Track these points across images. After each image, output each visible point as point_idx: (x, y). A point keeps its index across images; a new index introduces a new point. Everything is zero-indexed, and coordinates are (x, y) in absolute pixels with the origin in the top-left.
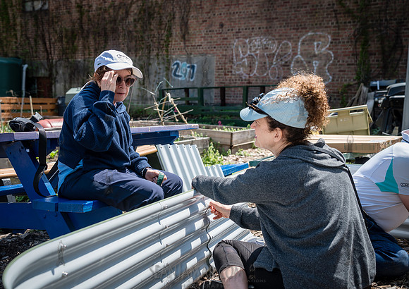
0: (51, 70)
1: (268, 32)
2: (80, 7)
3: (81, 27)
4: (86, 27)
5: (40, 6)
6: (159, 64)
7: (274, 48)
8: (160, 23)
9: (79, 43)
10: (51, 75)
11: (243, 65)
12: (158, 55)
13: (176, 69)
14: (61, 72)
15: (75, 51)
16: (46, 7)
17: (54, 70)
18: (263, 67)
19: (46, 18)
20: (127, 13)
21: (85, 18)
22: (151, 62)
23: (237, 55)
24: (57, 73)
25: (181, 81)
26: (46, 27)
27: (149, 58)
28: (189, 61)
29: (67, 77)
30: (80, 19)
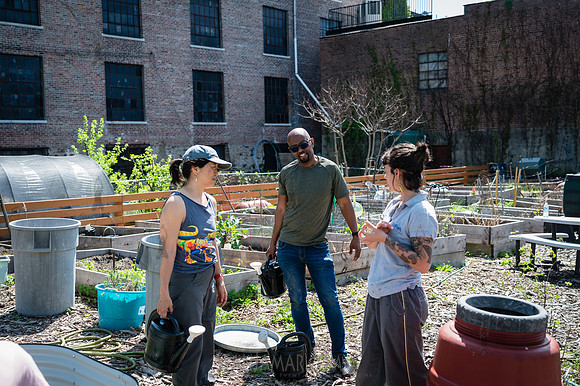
0: (450, 139)
2: (482, 86)
3: (484, 103)
4: (489, 103)
5: (436, 85)
6: (566, 133)
8: (568, 100)
9: (482, 116)
10: (450, 143)
12: (566, 125)
14: (461, 141)
15: (476, 122)
16: (443, 85)
17: (453, 139)
19: (445, 95)
20: (533, 92)
21: (487, 95)
22: (559, 131)
24: (457, 142)
26: (444, 103)
27: (557, 129)
29: (469, 145)
30: (483, 96)
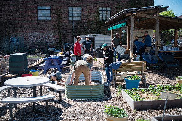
1: (38, 31)
7: (40, 35)
11: (32, 39)
13: (12, 40)
18: (37, 39)
23: (30, 37)
25: (14, 43)
27: (2, 37)
28: (16, 37)
